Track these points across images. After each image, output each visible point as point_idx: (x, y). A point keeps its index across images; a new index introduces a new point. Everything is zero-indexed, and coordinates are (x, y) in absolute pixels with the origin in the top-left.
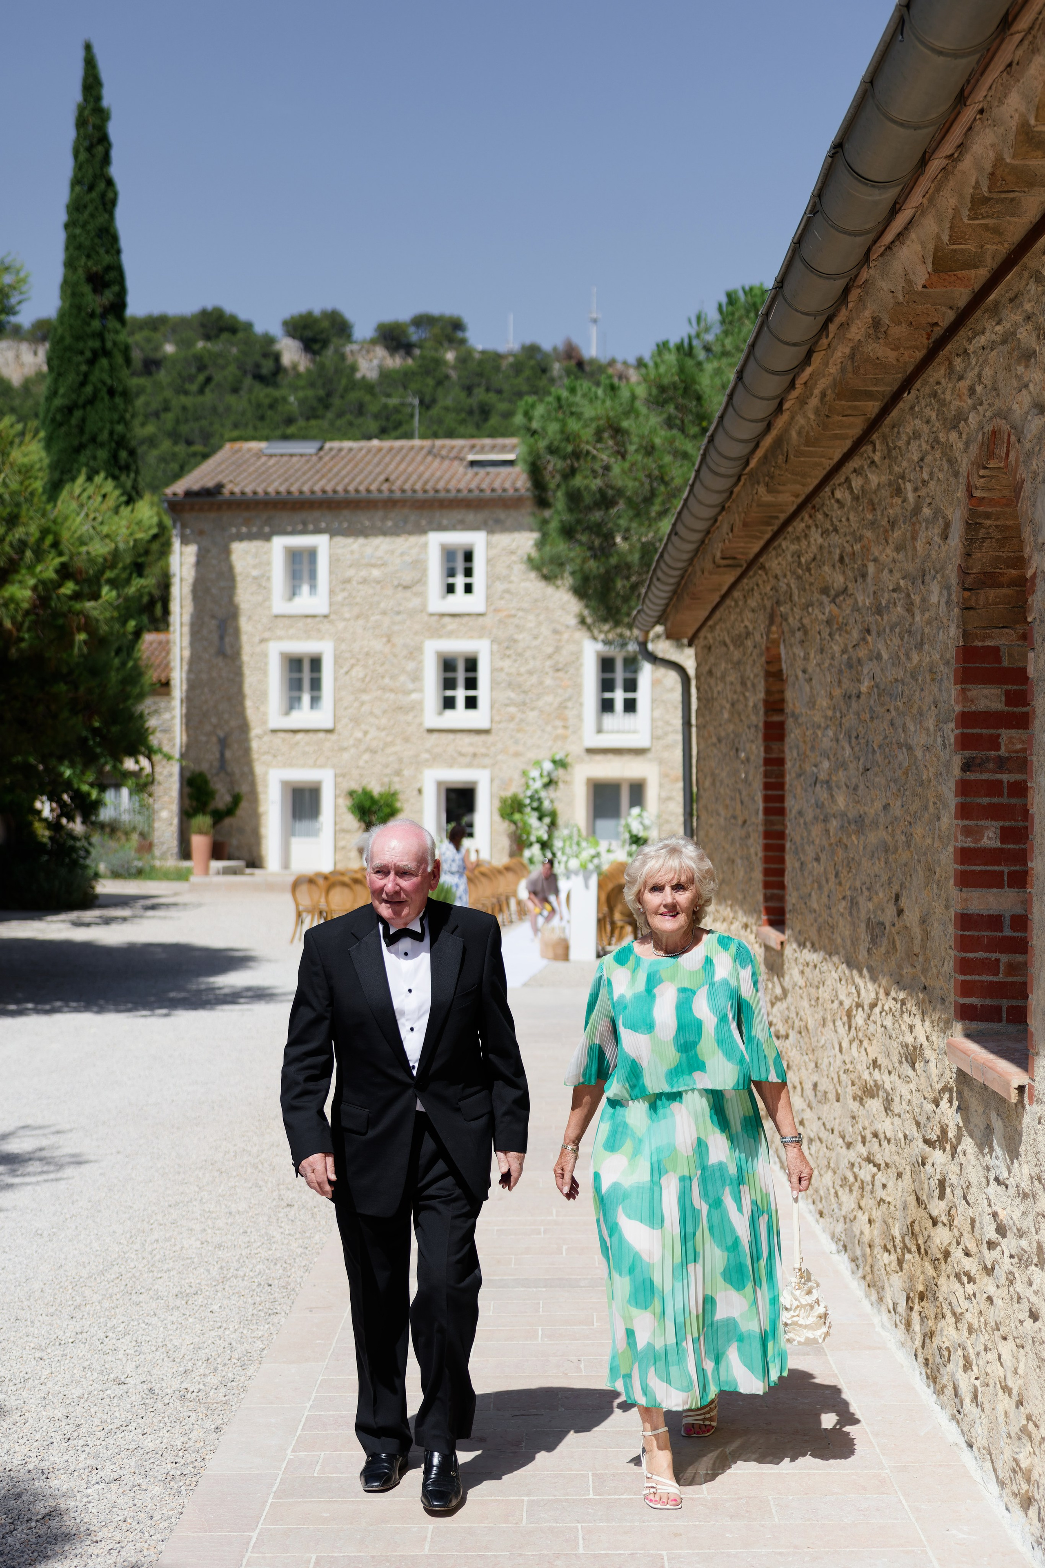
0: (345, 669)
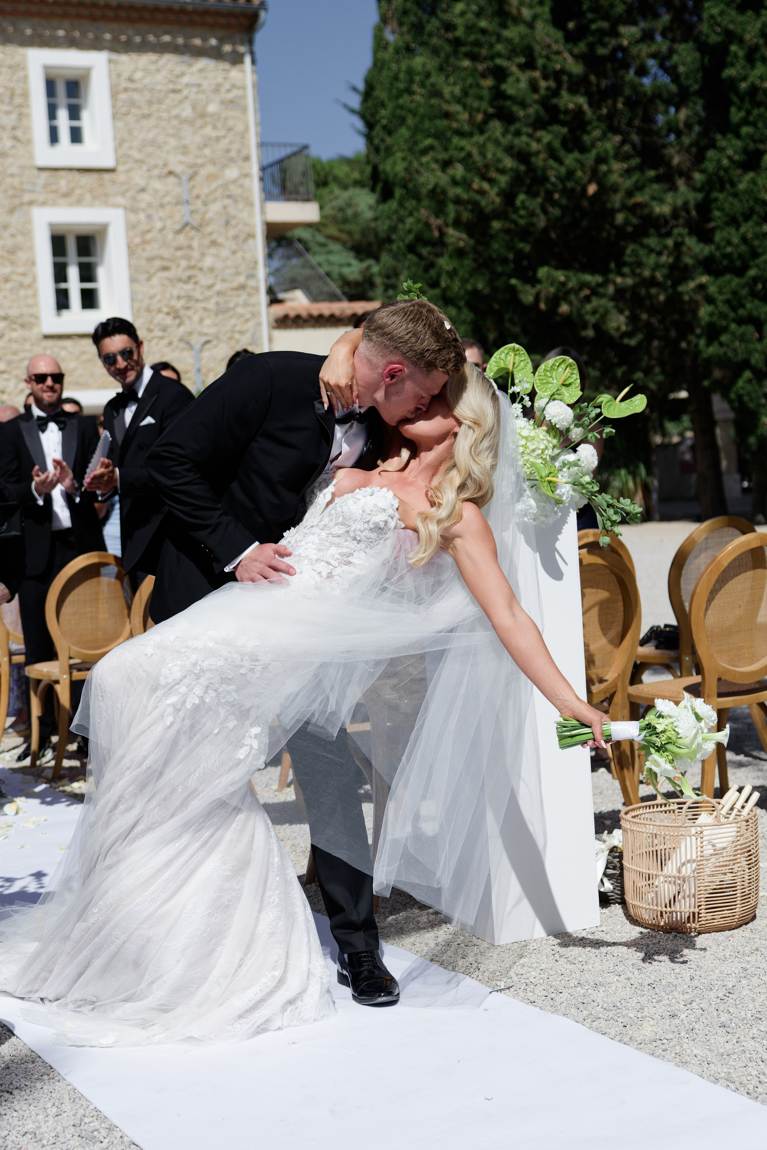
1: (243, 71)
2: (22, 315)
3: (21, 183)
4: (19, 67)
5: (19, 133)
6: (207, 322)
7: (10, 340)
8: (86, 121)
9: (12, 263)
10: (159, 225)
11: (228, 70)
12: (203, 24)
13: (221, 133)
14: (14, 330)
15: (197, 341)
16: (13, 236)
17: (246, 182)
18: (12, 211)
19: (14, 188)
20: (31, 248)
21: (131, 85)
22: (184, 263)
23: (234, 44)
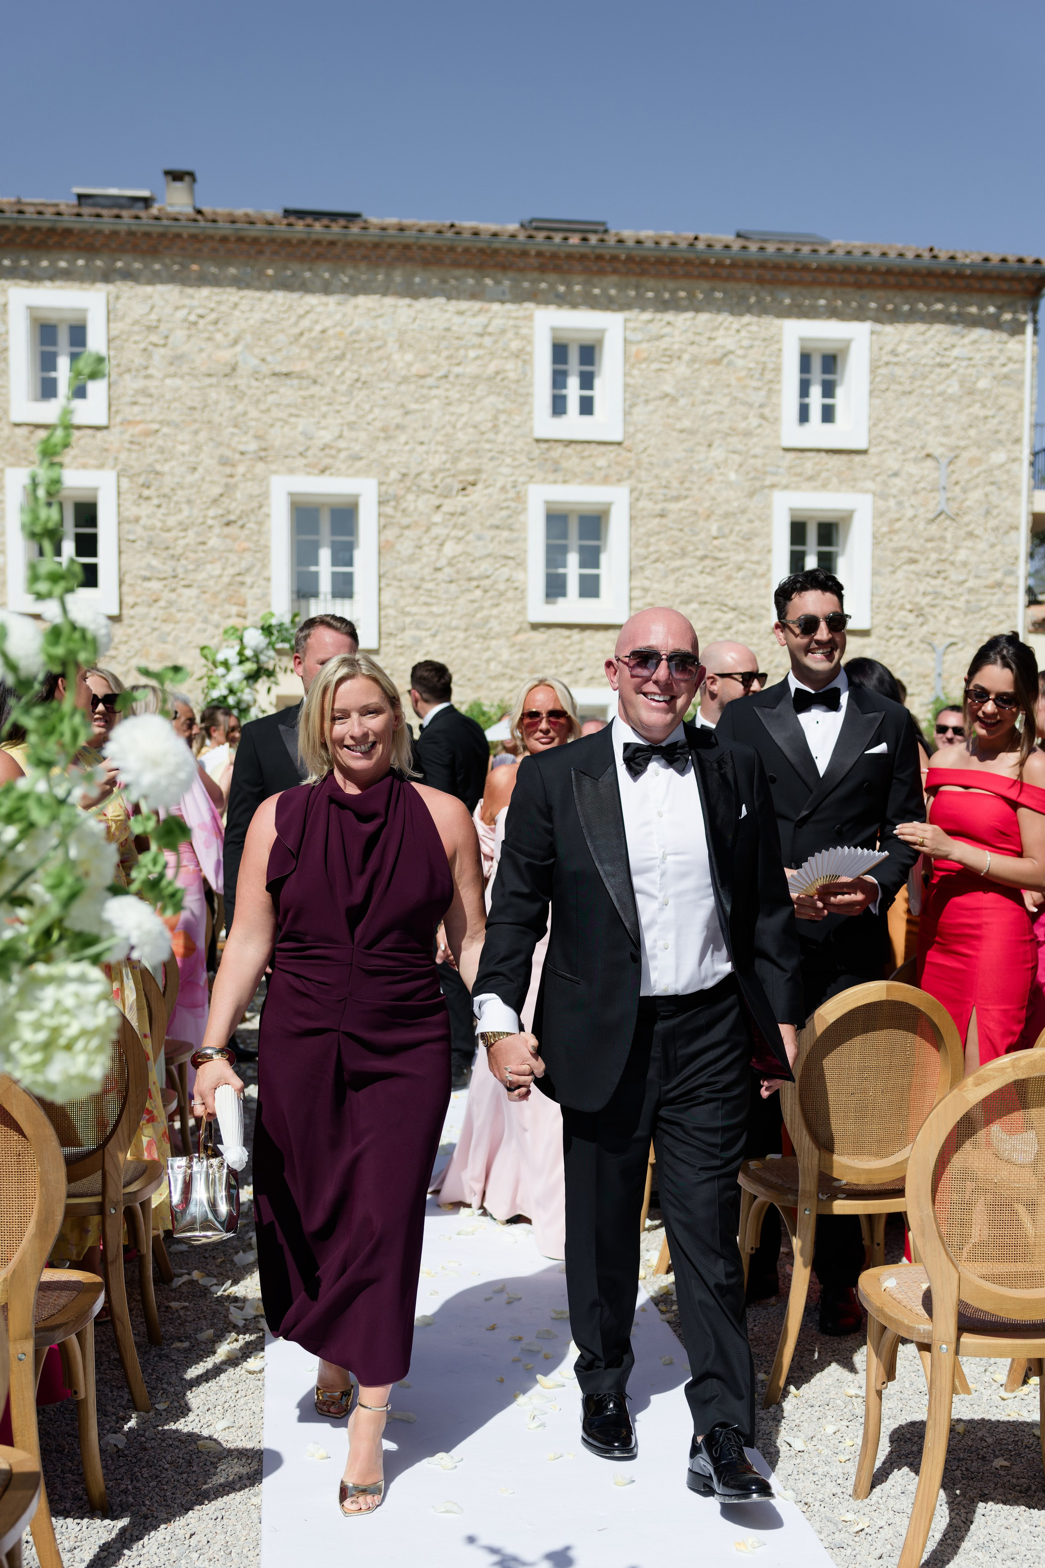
1: (1023, 343)
2: (752, 606)
3: (764, 465)
4: (773, 340)
5: (766, 411)
6: (955, 622)
7: (737, 633)
8: (840, 400)
9: (747, 550)
10: (910, 513)
11: (1006, 343)
12: (981, 290)
13: (990, 413)
14: (743, 622)
15: (940, 642)
16: (751, 521)
17: (1015, 467)
18: (751, 494)
19: (756, 470)
20: (768, 535)
21: (895, 360)
22: (934, 556)
23: (1015, 312)
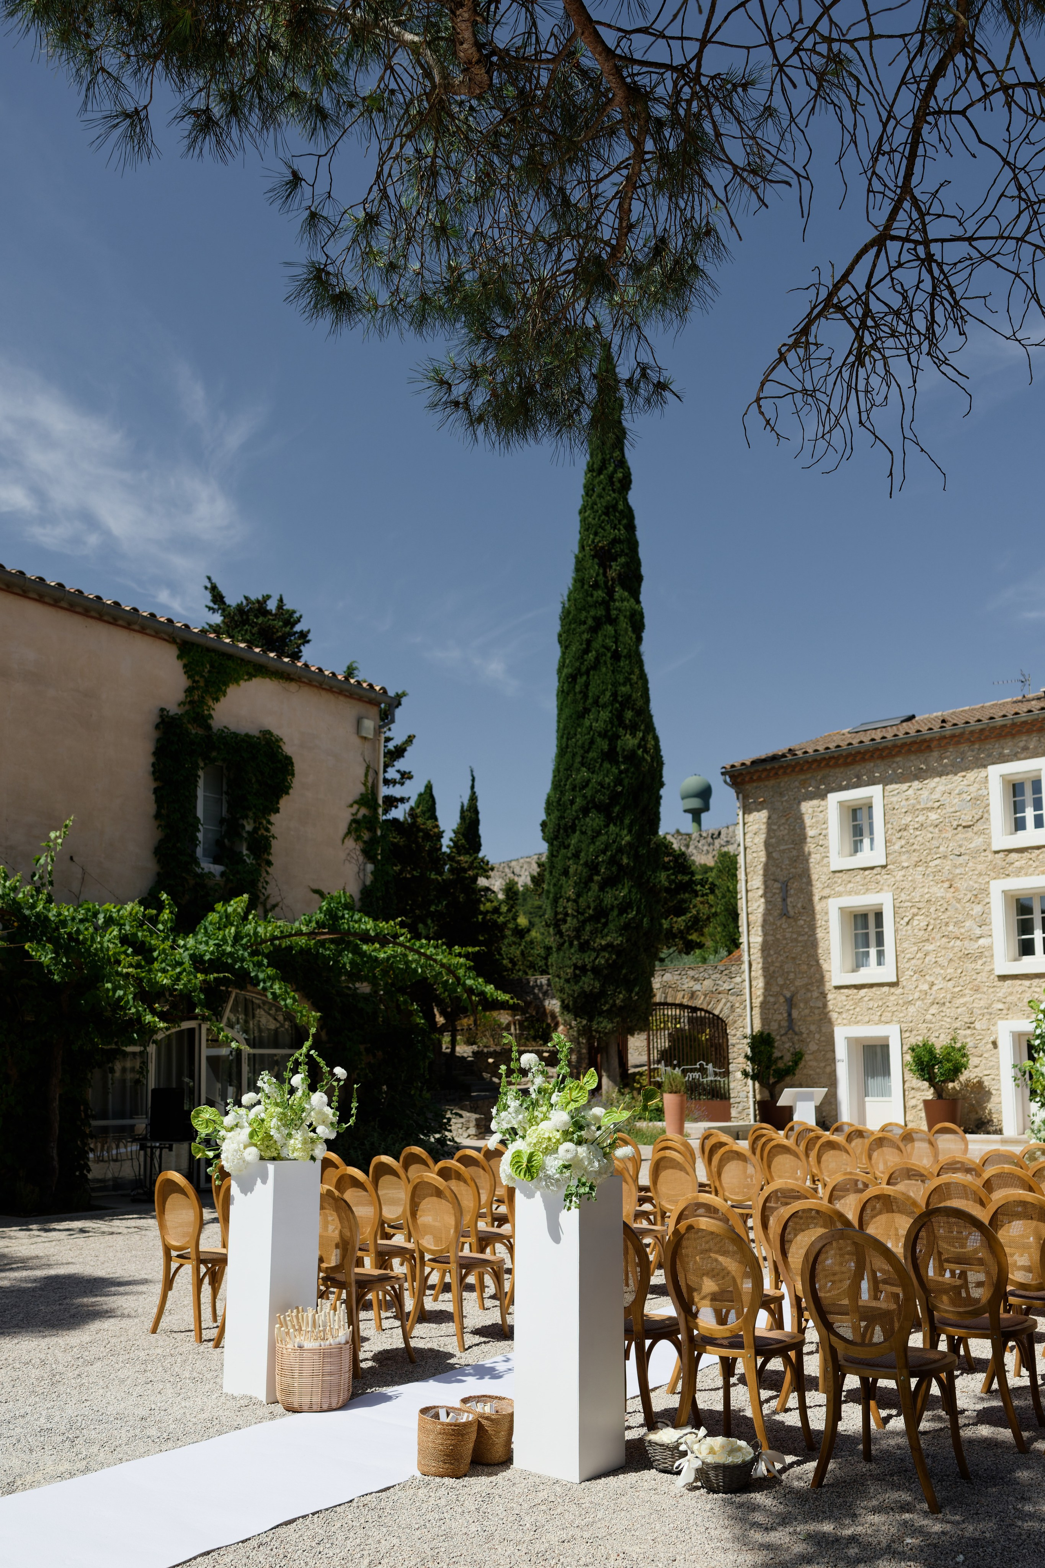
0: (906, 919)
